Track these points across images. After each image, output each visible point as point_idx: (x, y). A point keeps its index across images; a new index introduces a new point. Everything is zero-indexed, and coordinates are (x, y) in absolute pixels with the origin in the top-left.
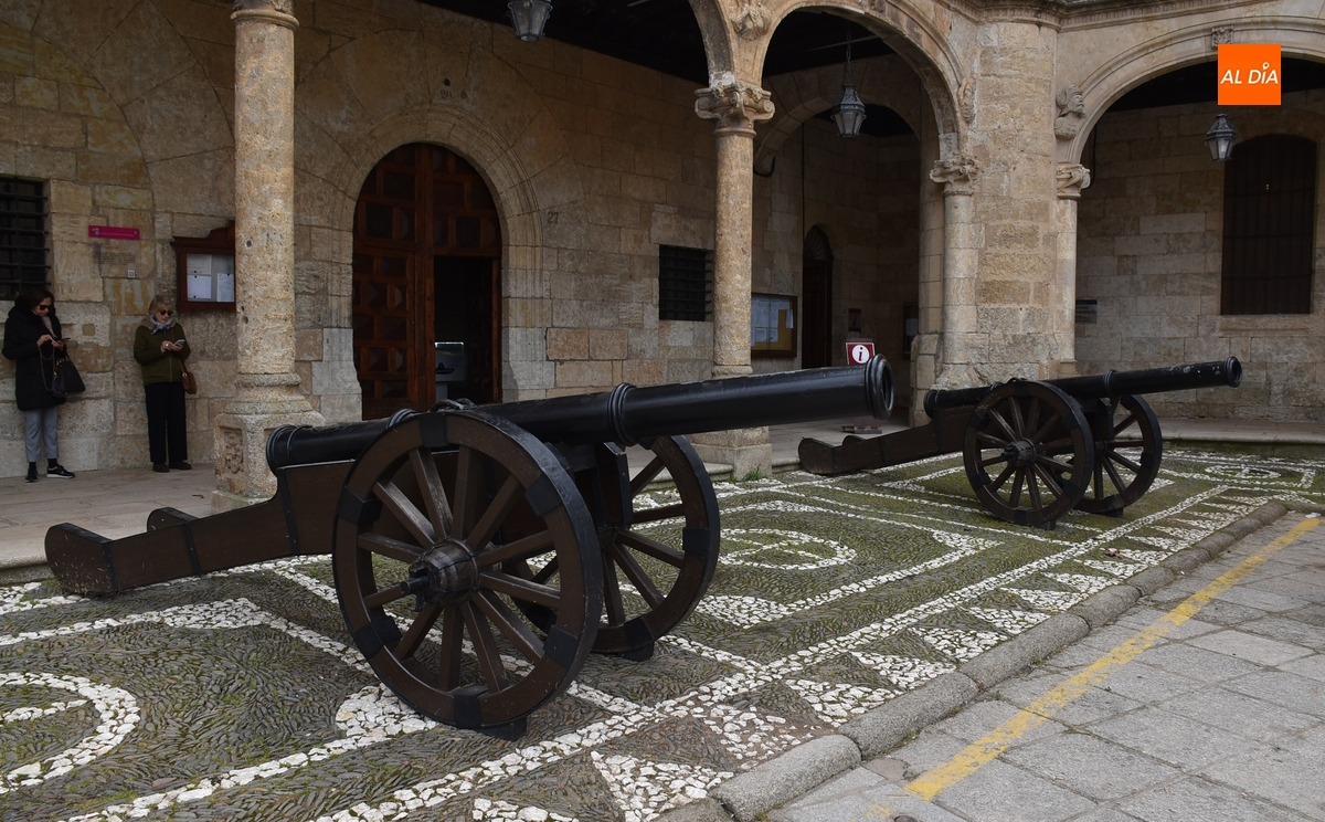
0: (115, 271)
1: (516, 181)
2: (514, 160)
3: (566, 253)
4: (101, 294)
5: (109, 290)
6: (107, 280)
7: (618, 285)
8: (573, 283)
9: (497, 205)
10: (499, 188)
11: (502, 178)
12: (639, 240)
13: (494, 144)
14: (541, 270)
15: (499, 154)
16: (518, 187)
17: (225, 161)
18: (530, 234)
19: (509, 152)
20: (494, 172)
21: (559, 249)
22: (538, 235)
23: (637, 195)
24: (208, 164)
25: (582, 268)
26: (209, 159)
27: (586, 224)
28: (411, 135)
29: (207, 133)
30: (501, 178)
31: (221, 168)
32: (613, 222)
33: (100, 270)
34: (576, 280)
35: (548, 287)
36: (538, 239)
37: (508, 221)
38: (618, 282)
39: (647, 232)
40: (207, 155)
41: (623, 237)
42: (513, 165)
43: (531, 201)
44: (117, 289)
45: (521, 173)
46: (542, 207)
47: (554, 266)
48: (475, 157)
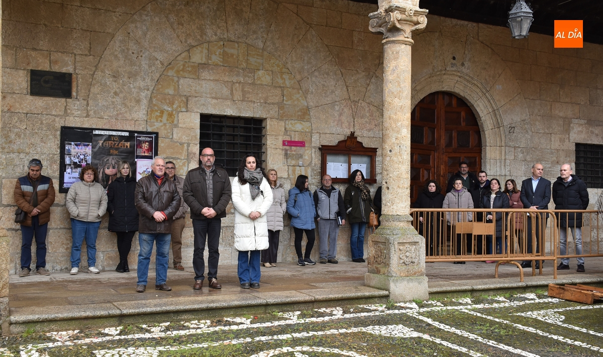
0: (293, 162)
1: (490, 110)
2: (490, 98)
3: (519, 150)
4: (287, 174)
5: (290, 172)
6: (290, 167)
7: (550, 168)
8: (523, 167)
9: (479, 124)
10: (481, 114)
11: (483, 108)
12: (562, 141)
13: (478, 90)
14: (505, 159)
15: (481, 95)
16: (492, 113)
17: (345, 106)
18: (498, 139)
19: (487, 94)
20: (478, 105)
21: (515, 147)
22: (503, 140)
23: (561, 114)
24: (337, 108)
25: (528, 158)
26: (337, 105)
27: (531, 133)
28: (435, 88)
29: (336, 92)
30: (482, 109)
31: (343, 110)
32: (547, 131)
33: (287, 162)
34: (525, 165)
35: (509, 169)
36: (503, 142)
37: (486, 133)
38: (549, 166)
39: (567, 136)
40: (337, 103)
41: (553, 139)
42: (489, 101)
43: (499, 121)
44: (294, 171)
45: (494, 106)
46: (505, 124)
47: (513, 157)
48: (468, 98)
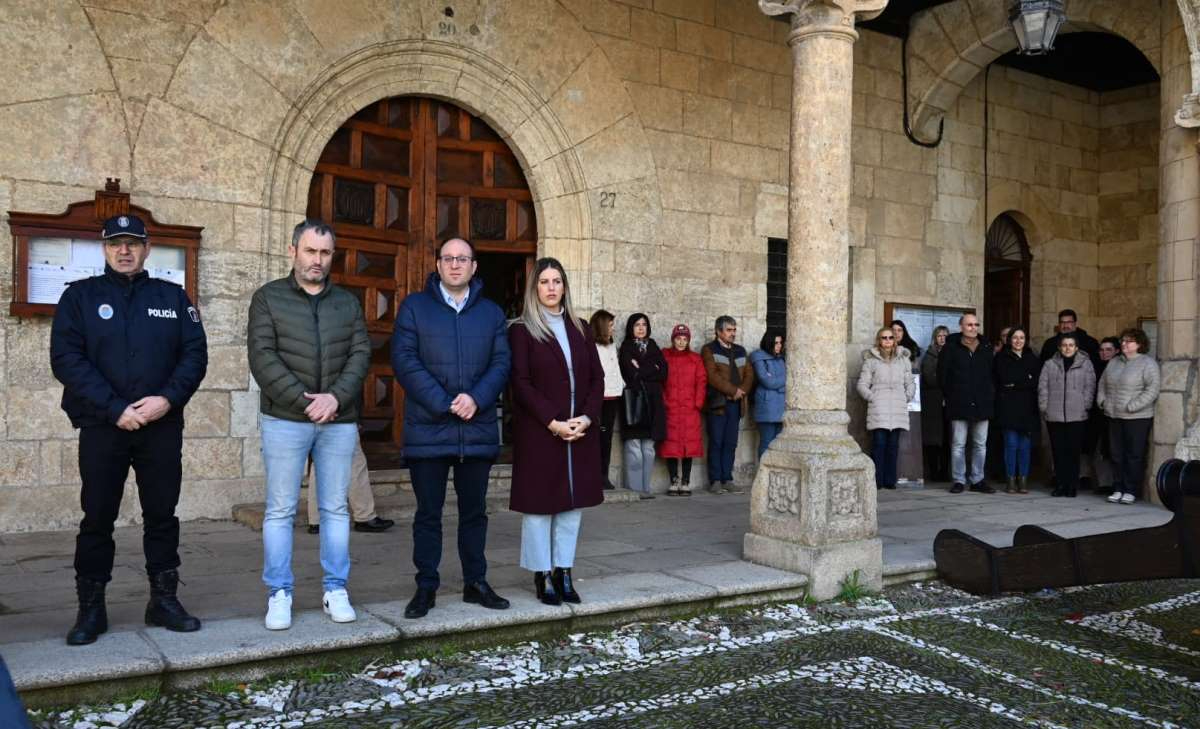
1: (555, 150)
2: (551, 121)
3: (628, 248)
7: (706, 293)
8: (637, 290)
9: (530, 184)
10: (531, 159)
11: (535, 145)
12: (736, 231)
13: (521, 100)
14: (590, 271)
15: (529, 113)
16: (558, 158)
17: (100, 111)
18: (575, 223)
19: (543, 110)
20: (523, 137)
21: (616, 243)
22: (586, 223)
23: (735, 171)
24: (73, 113)
25: (651, 269)
26: (74, 106)
27: (658, 211)
28: (398, 85)
29: (71, 70)
30: (533, 145)
31: (93, 119)
32: (698, 207)
34: (642, 286)
35: (599, 295)
36: (585, 229)
37: (544, 204)
38: (705, 288)
39: (749, 222)
40: (71, 100)
41: (713, 227)
42: (550, 128)
43: (577, 177)
45: (561, 139)
46: (591, 184)
47: (610, 266)
48: (495, 117)
